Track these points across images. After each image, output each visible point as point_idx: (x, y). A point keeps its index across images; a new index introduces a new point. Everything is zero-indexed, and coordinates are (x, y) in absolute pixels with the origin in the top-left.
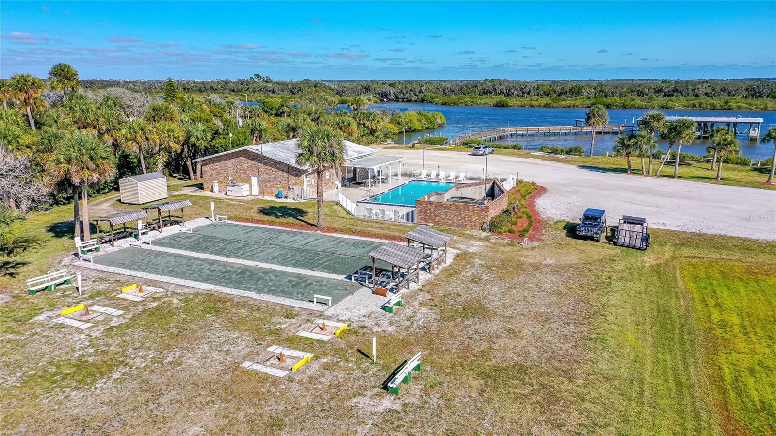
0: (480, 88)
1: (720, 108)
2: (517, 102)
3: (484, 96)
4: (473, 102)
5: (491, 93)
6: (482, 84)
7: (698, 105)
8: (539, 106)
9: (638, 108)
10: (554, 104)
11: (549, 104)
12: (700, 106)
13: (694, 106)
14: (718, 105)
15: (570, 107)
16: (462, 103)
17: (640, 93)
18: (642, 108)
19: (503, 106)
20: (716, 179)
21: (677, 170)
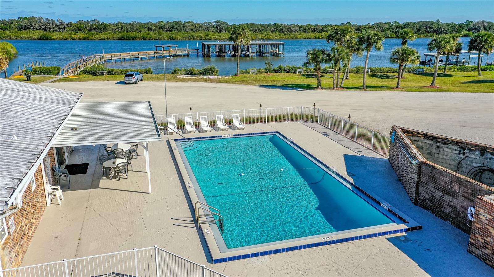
0: (17, 24)
1: (205, 38)
2: (58, 36)
3: (23, 31)
4: (17, 36)
5: (29, 28)
6: (17, 22)
7: (191, 37)
8: (80, 39)
9: (154, 39)
10: (92, 37)
11: (88, 37)
12: (193, 38)
13: (189, 37)
14: (203, 37)
15: (104, 39)
16: (5, 37)
17: (150, 29)
18: (157, 39)
19: (47, 39)
20: (397, 87)
21: (343, 82)
